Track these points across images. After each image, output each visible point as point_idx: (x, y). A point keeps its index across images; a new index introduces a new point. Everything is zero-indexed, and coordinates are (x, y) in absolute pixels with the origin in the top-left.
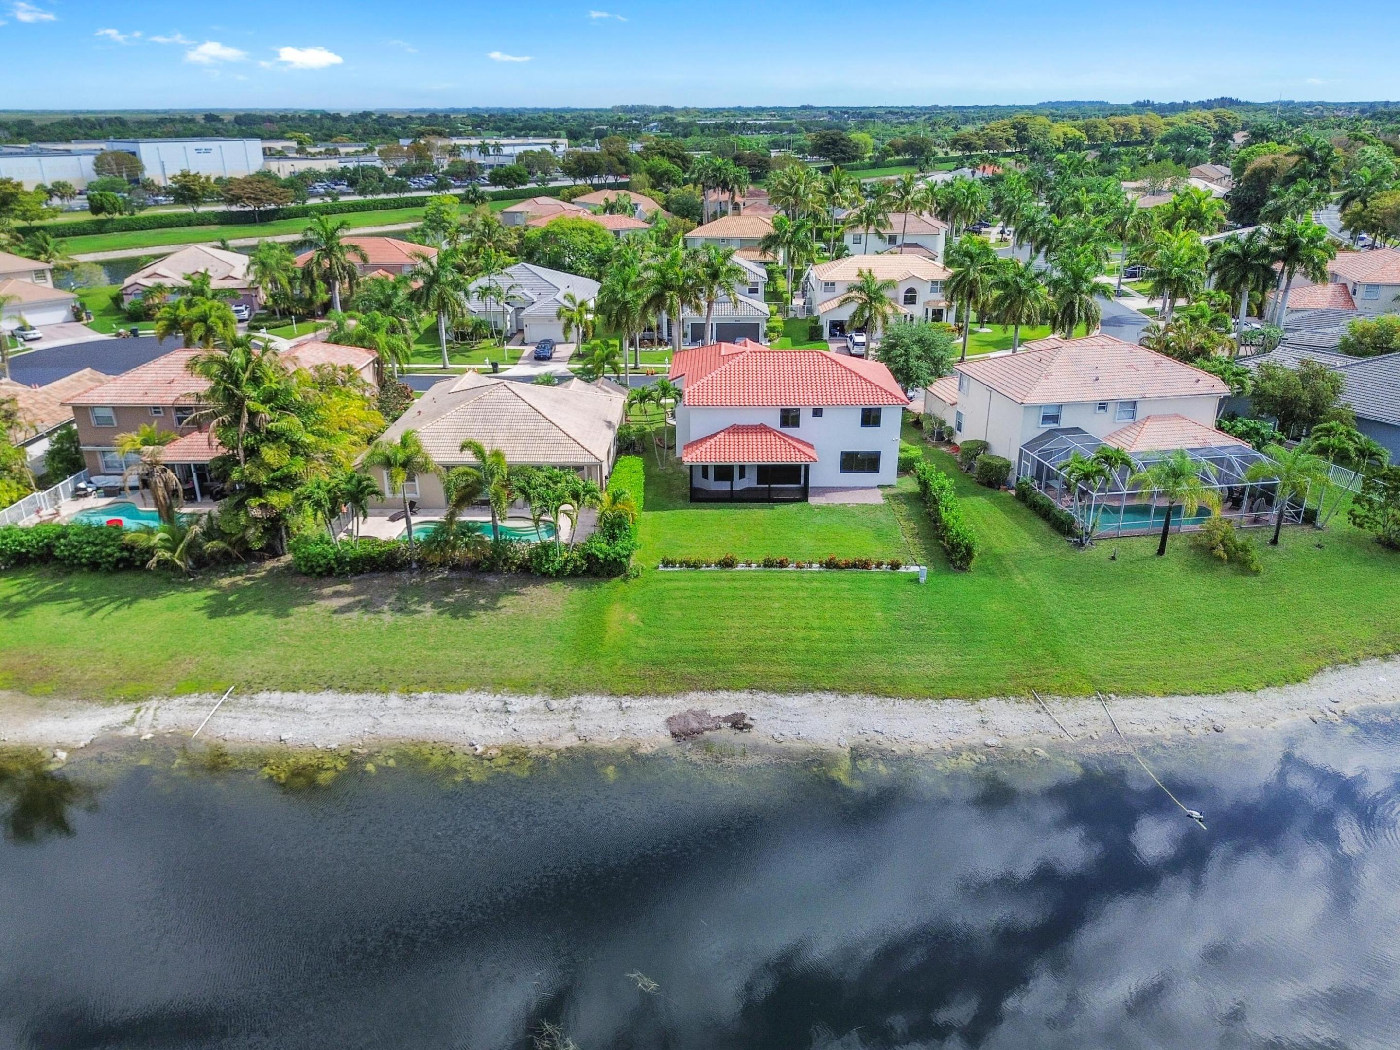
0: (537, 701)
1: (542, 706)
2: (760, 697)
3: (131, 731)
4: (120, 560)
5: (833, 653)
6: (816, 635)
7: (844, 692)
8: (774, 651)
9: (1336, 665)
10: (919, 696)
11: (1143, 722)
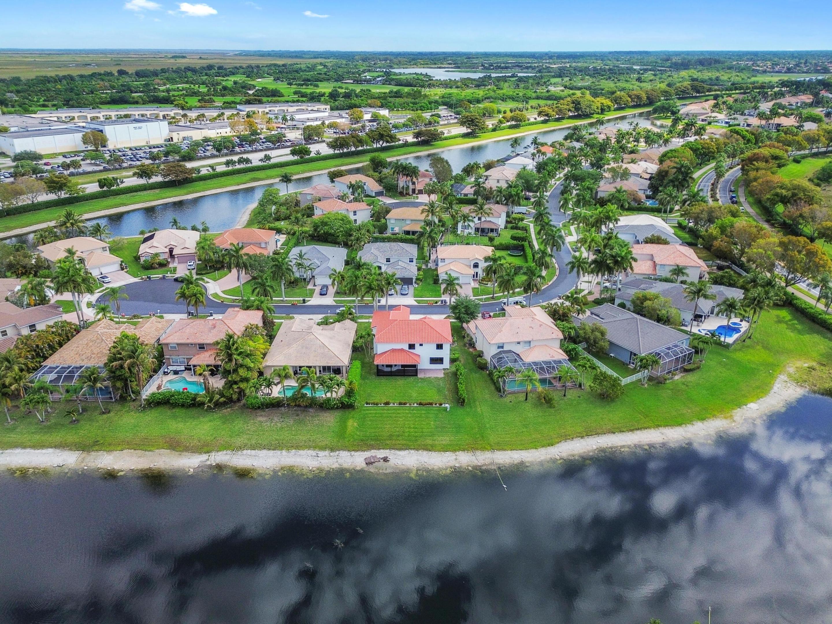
0: (327, 453)
1: (328, 455)
2: (393, 451)
3: (209, 463)
4: (192, 404)
5: (416, 437)
6: (412, 430)
7: (417, 449)
8: (398, 436)
9: (566, 440)
10: (439, 451)
11: (502, 459)
